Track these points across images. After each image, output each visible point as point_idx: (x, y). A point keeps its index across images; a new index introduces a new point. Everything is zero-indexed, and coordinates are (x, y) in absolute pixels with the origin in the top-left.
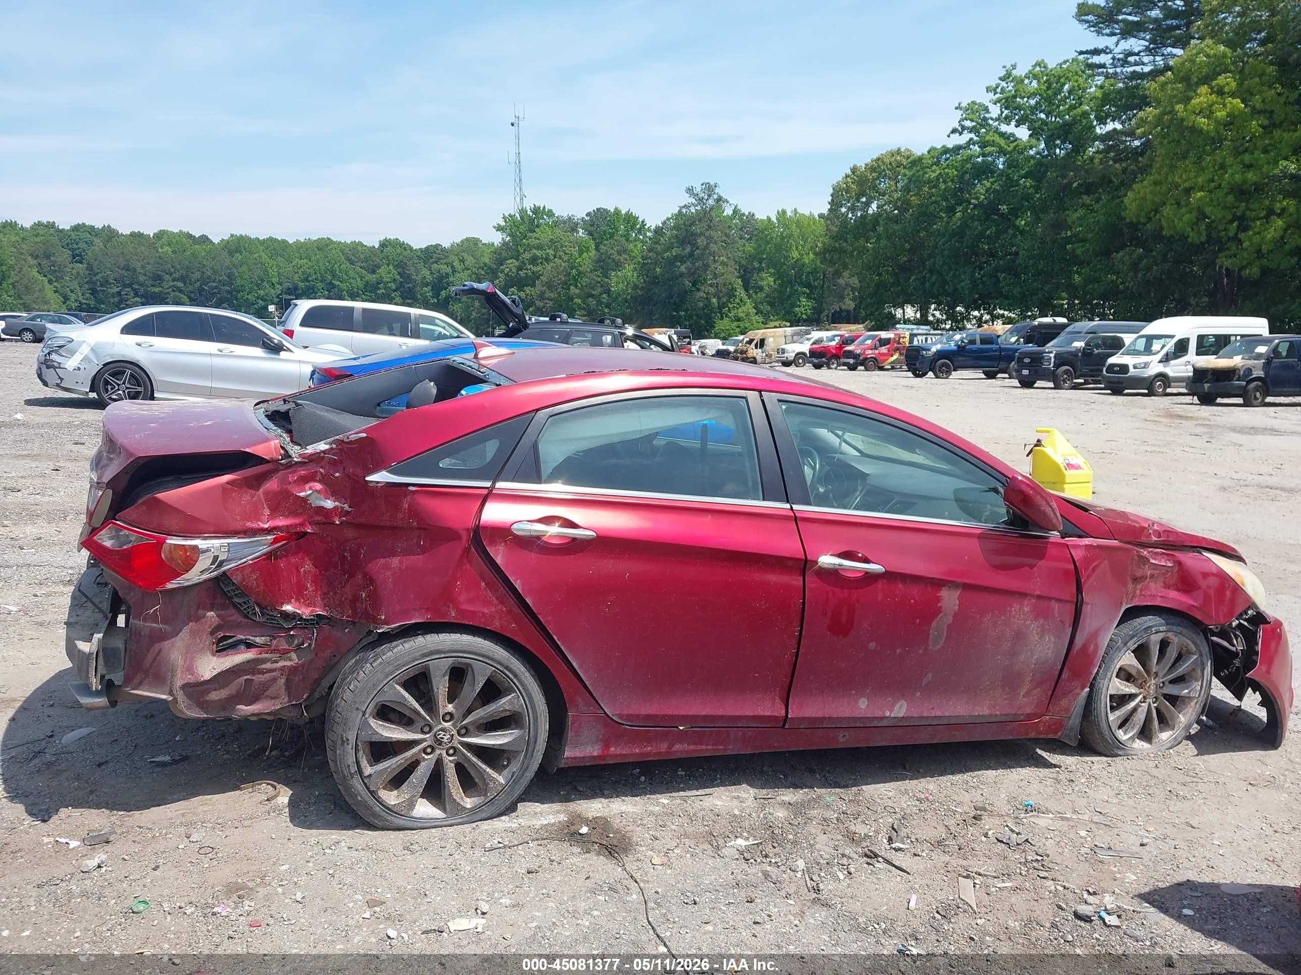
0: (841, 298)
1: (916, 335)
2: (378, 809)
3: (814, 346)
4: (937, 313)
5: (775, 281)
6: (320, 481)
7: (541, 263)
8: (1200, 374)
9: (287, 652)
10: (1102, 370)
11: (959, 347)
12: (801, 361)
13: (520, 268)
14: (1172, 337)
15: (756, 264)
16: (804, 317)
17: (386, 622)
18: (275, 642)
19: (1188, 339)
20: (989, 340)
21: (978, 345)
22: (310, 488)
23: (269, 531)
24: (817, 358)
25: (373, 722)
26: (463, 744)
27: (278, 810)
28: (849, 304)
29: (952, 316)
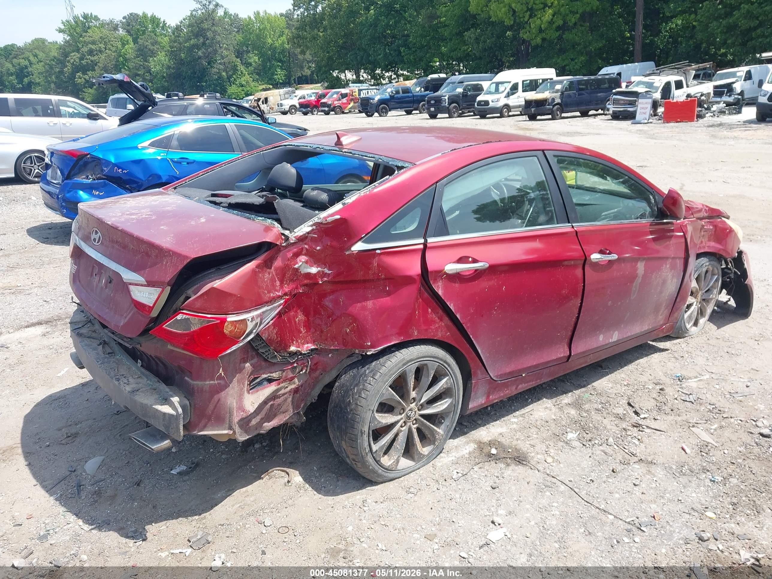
0: (302, 68)
1: (362, 90)
2: (380, 471)
3: (301, 100)
4: (365, 75)
5: (259, 59)
6: (305, 255)
7: (97, 54)
8: (529, 104)
9: (292, 379)
10: (474, 105)
11: (390, 96)
12: (293, 111)
13: (81, 59)
14: (510, 82)
15: (245, 48)
16: (281, 81)
17: (372, 346)
18: (284, 374)
19: (518, 83)
20: (406, 91)
21: (401, 94)
22: (300, 261)
23: (280, 297)
24: (305, 108)
25: (378, 416)
27: (299, 488)
28: (307, 72)
29: (374, 77)
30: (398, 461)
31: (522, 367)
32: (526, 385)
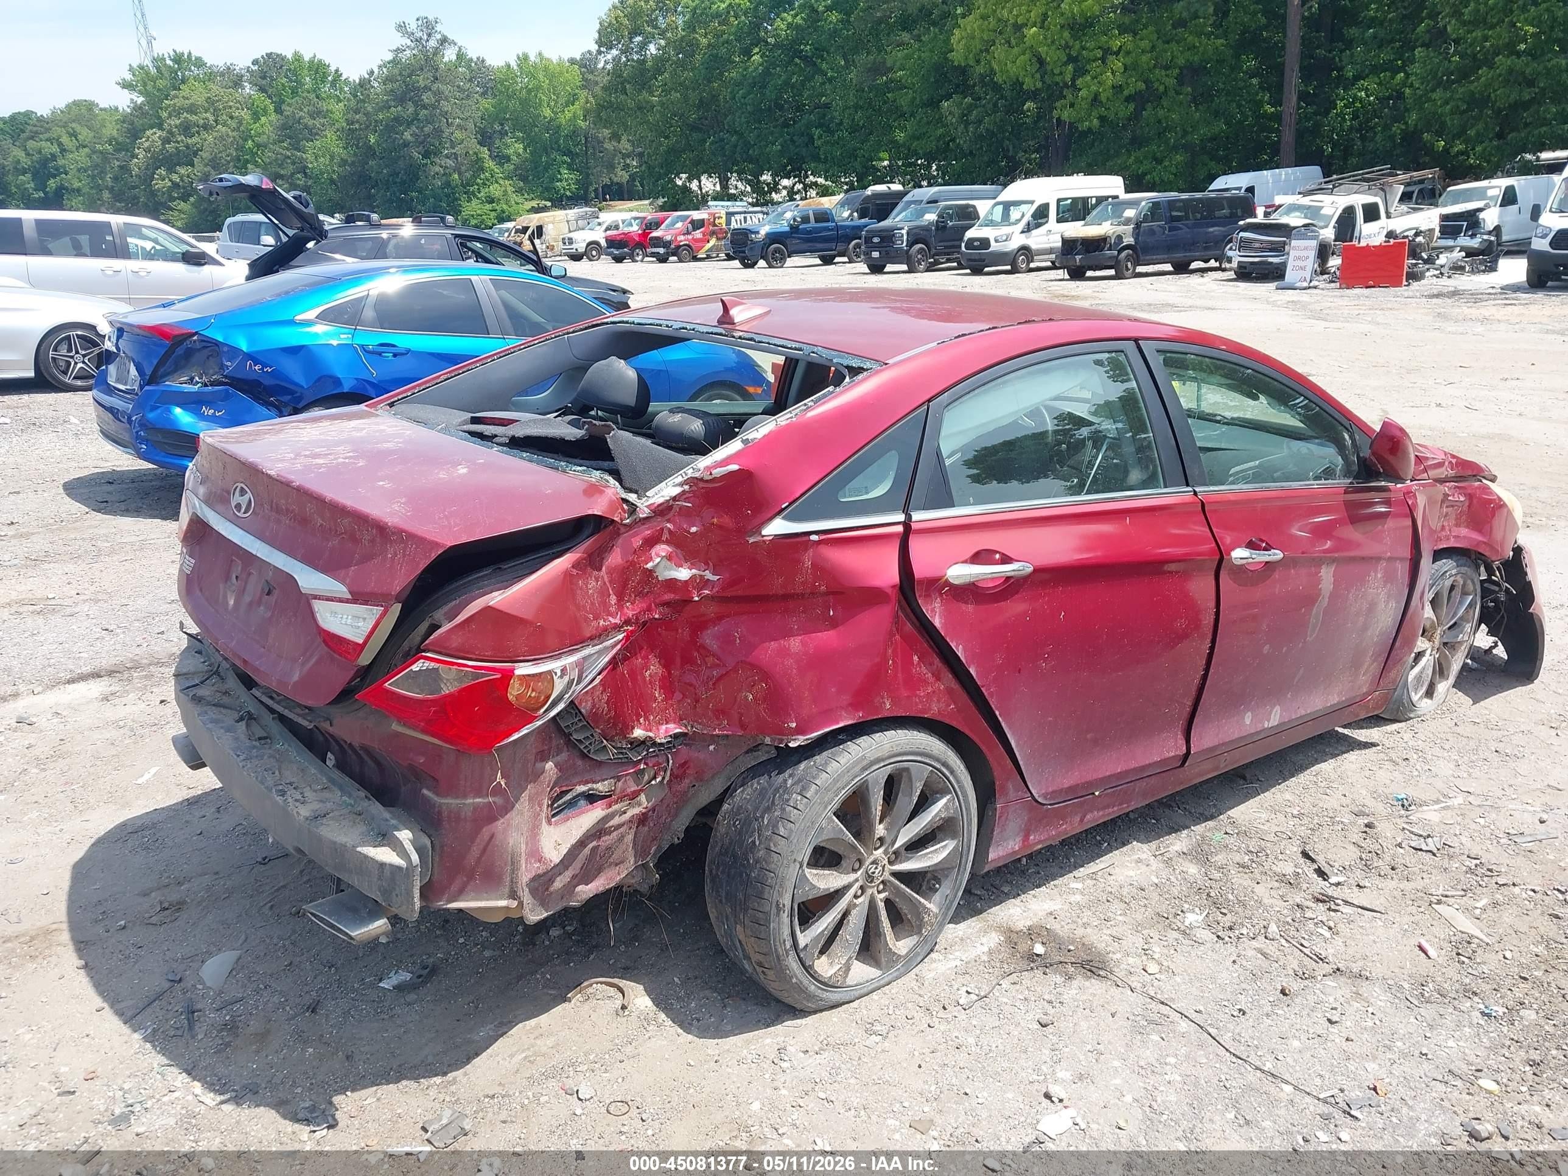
0: (611, 167)
1: (733, 214)
2: (813, 987)
3: (609, 233)
4: (739, 184)
5: (525, 149)
6: (667, 542)
7: (198, 133)
8: (1070, 245)
9: (635, 795)
10: (960, 247)
11: (791, 227)
12: (594, 253)
13: (166, 141)
14: (1032, 202)
15: (497, 127)
16: (568, 193)
17: (800, 731)
18: (620, 784)
19: (1048, 204)
20: (823, 216)
21: (813, 224)
22: (658, 555)
23: (617, 628)
24: (618, 248)
25: (810, 873)
26: (895, 874)
27: (646, 1020)
28: (622, 176)
29: (757, 187)
30: (847, 968)
31: (1095, 777)
32: (1101, 813)
